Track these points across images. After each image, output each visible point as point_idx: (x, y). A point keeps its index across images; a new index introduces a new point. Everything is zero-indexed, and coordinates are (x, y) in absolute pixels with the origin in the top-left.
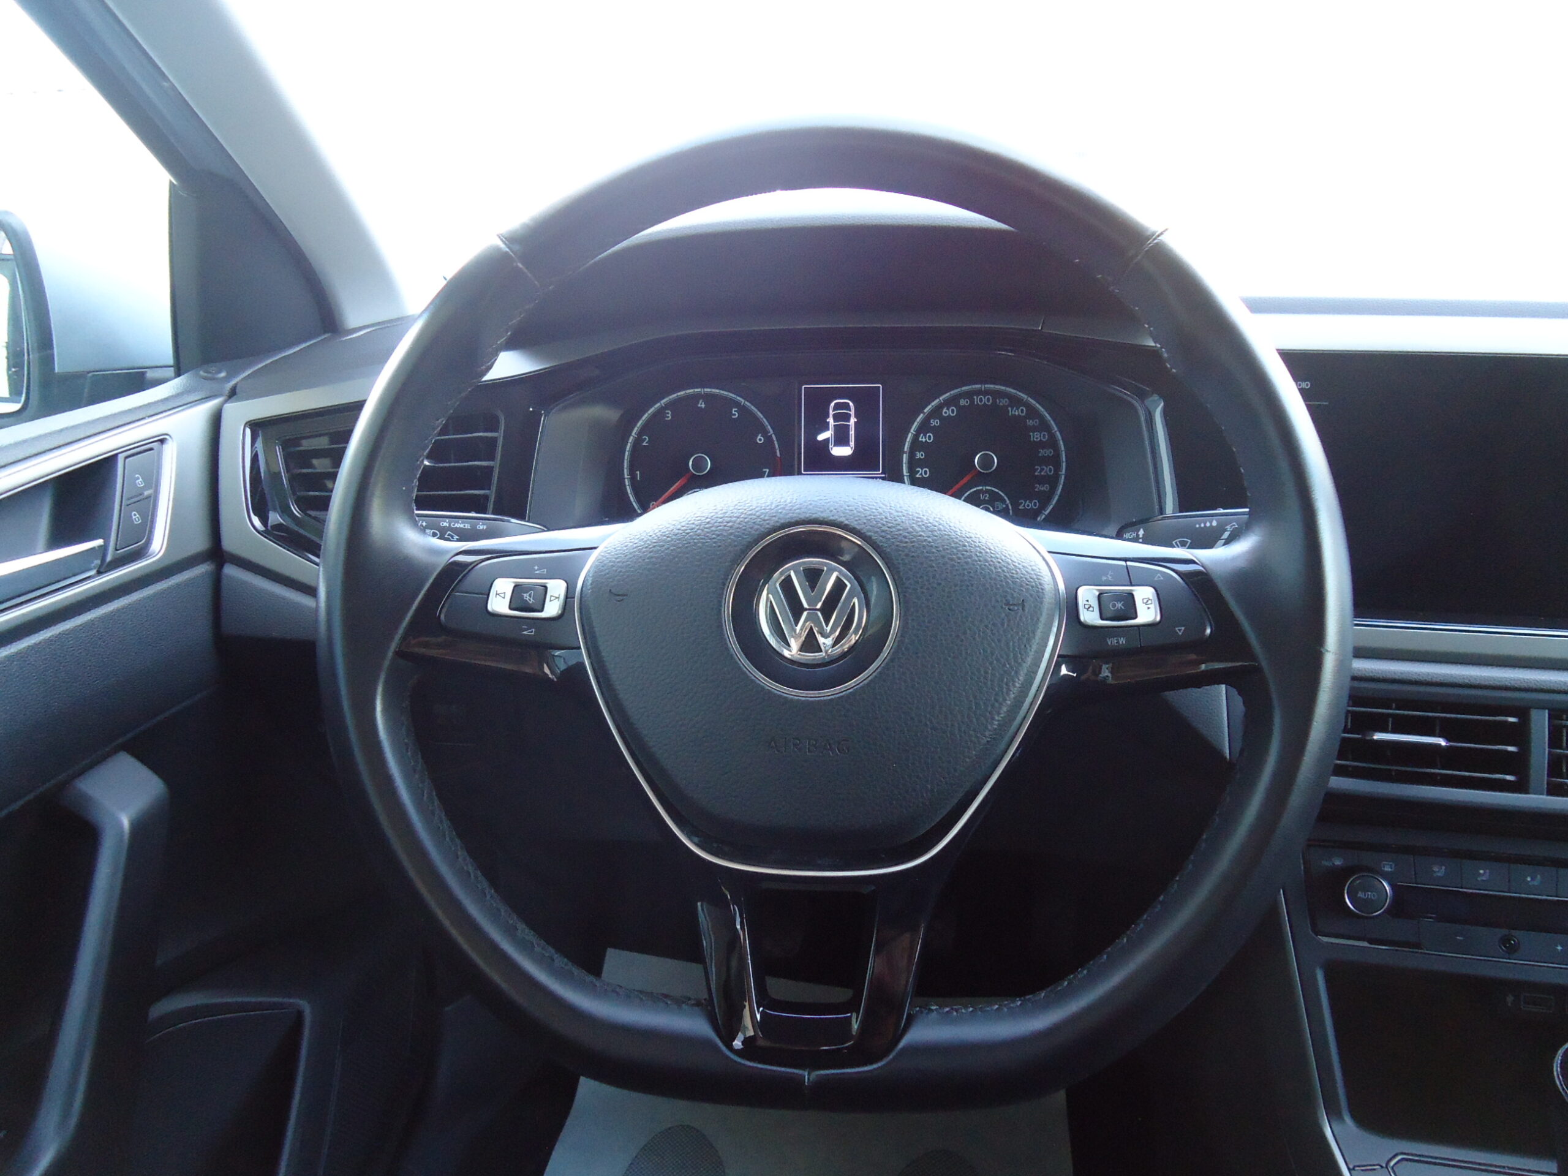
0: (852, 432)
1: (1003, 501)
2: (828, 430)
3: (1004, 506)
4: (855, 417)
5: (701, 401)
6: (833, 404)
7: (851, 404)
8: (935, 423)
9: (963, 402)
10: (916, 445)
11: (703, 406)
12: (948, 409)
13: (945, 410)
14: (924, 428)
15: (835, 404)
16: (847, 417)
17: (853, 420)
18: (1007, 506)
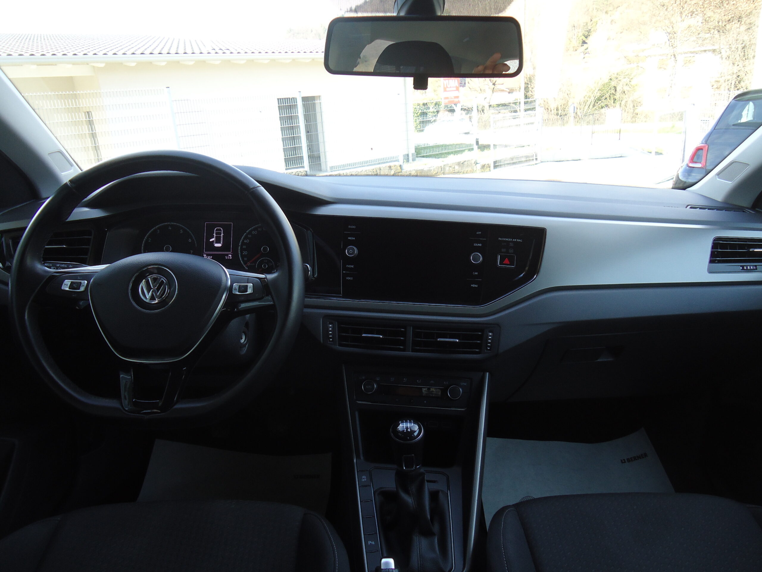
0: (222, 239)
1: (272, 263)
2: (213, 238)
3: (272, 264)
4: (223, 233)
5: (170, 227)
6: (215, 229)
7: (222, 229)
8: (249, 236)
9: (259, 229)
10: (243, 243)
11: (170, 229)
12: (254, 232)
13: (253, 232)
14: (246, 238)
15: (216, 229)
16: (220, 234)
17: (222, 235)
18: (273, 264)
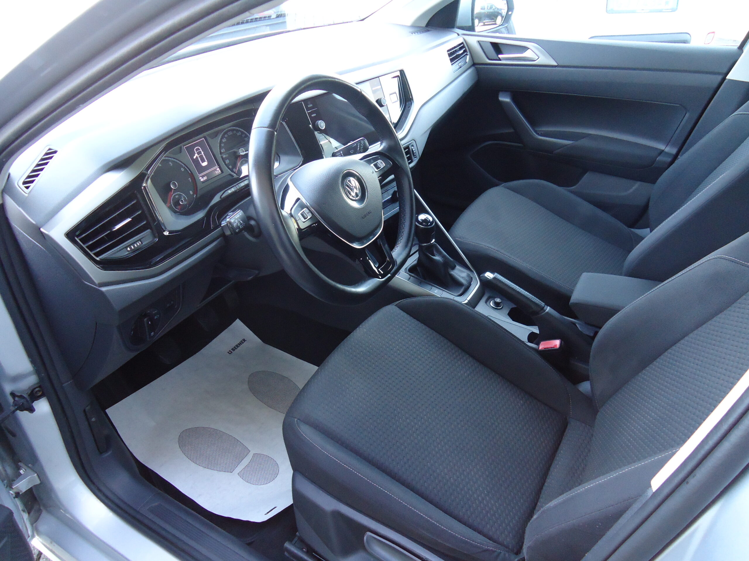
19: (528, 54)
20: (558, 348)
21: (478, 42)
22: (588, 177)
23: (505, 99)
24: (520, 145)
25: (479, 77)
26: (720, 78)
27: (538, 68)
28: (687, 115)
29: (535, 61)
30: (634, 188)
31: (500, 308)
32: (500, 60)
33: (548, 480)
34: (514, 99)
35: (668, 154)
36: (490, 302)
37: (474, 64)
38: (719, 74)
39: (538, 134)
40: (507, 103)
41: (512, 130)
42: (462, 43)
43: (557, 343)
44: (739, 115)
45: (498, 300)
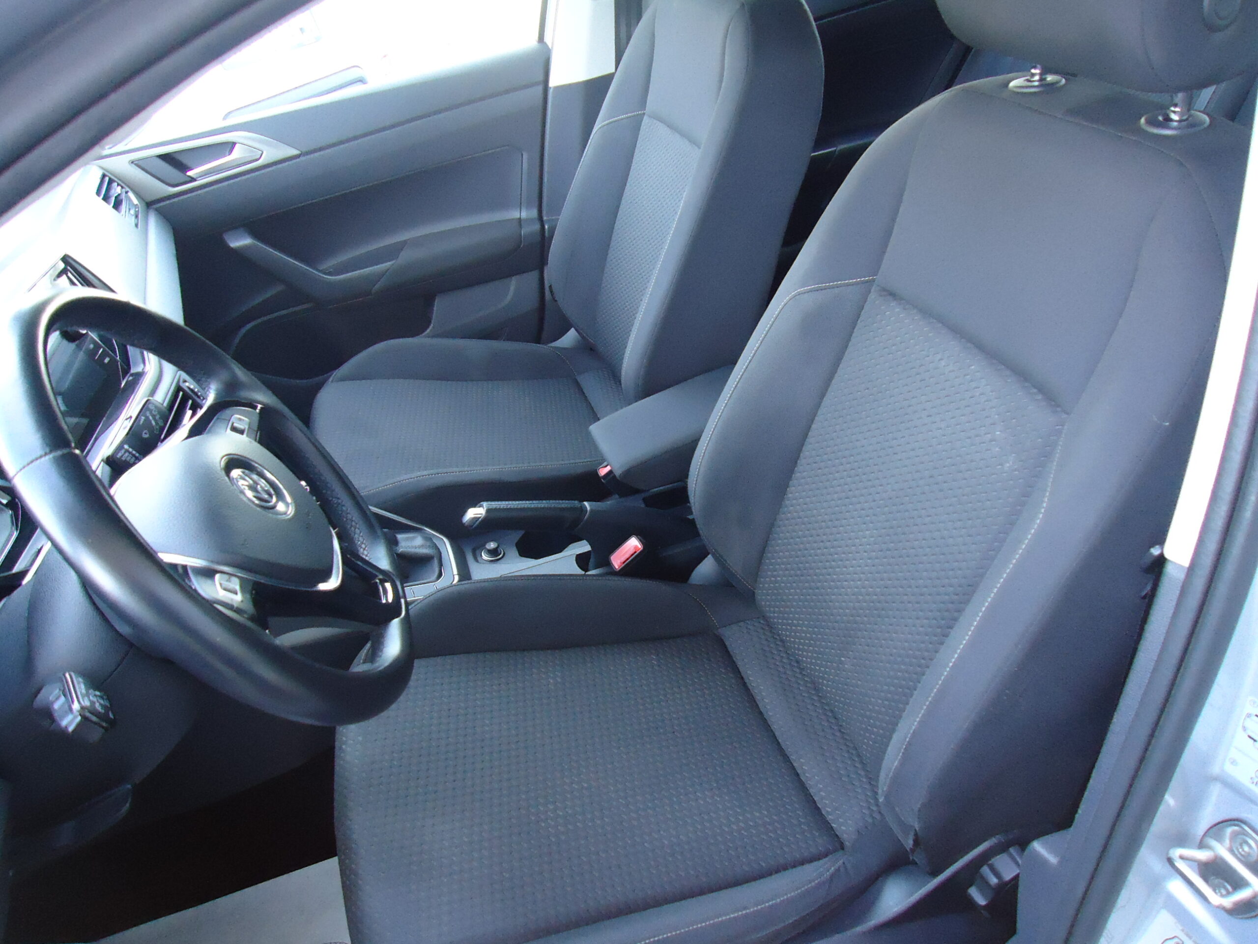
19: (237, 154)
20: (642, 549)
21: (132, 162)
22: (440, 306)
23: (240, 241)
24: (305, 306)
25: (171, 225)
26: (540, 89)
27: (274, 168)
28: (525, 156)
29: (257, 160)
30: (512, 288)
31: (501, 556)
32: (193, 180)
33: (774, 727)
34: (255, 235)
35: (529, 221)
36: (481, 555)
37: (149, 205)
38: (536, 84)
39: (330, 274)
40: (247, 247)
41: (279, 288)
42: (104, 176)
43: (633, 544)
44: (605, 127)
45: (492, 545)
